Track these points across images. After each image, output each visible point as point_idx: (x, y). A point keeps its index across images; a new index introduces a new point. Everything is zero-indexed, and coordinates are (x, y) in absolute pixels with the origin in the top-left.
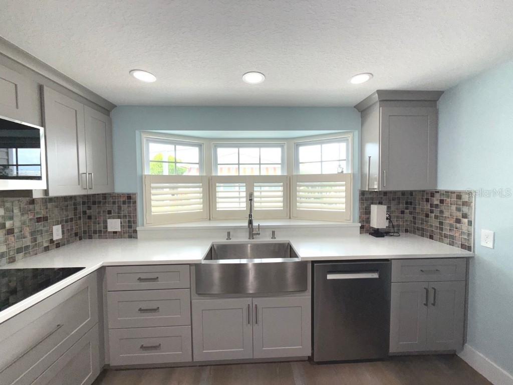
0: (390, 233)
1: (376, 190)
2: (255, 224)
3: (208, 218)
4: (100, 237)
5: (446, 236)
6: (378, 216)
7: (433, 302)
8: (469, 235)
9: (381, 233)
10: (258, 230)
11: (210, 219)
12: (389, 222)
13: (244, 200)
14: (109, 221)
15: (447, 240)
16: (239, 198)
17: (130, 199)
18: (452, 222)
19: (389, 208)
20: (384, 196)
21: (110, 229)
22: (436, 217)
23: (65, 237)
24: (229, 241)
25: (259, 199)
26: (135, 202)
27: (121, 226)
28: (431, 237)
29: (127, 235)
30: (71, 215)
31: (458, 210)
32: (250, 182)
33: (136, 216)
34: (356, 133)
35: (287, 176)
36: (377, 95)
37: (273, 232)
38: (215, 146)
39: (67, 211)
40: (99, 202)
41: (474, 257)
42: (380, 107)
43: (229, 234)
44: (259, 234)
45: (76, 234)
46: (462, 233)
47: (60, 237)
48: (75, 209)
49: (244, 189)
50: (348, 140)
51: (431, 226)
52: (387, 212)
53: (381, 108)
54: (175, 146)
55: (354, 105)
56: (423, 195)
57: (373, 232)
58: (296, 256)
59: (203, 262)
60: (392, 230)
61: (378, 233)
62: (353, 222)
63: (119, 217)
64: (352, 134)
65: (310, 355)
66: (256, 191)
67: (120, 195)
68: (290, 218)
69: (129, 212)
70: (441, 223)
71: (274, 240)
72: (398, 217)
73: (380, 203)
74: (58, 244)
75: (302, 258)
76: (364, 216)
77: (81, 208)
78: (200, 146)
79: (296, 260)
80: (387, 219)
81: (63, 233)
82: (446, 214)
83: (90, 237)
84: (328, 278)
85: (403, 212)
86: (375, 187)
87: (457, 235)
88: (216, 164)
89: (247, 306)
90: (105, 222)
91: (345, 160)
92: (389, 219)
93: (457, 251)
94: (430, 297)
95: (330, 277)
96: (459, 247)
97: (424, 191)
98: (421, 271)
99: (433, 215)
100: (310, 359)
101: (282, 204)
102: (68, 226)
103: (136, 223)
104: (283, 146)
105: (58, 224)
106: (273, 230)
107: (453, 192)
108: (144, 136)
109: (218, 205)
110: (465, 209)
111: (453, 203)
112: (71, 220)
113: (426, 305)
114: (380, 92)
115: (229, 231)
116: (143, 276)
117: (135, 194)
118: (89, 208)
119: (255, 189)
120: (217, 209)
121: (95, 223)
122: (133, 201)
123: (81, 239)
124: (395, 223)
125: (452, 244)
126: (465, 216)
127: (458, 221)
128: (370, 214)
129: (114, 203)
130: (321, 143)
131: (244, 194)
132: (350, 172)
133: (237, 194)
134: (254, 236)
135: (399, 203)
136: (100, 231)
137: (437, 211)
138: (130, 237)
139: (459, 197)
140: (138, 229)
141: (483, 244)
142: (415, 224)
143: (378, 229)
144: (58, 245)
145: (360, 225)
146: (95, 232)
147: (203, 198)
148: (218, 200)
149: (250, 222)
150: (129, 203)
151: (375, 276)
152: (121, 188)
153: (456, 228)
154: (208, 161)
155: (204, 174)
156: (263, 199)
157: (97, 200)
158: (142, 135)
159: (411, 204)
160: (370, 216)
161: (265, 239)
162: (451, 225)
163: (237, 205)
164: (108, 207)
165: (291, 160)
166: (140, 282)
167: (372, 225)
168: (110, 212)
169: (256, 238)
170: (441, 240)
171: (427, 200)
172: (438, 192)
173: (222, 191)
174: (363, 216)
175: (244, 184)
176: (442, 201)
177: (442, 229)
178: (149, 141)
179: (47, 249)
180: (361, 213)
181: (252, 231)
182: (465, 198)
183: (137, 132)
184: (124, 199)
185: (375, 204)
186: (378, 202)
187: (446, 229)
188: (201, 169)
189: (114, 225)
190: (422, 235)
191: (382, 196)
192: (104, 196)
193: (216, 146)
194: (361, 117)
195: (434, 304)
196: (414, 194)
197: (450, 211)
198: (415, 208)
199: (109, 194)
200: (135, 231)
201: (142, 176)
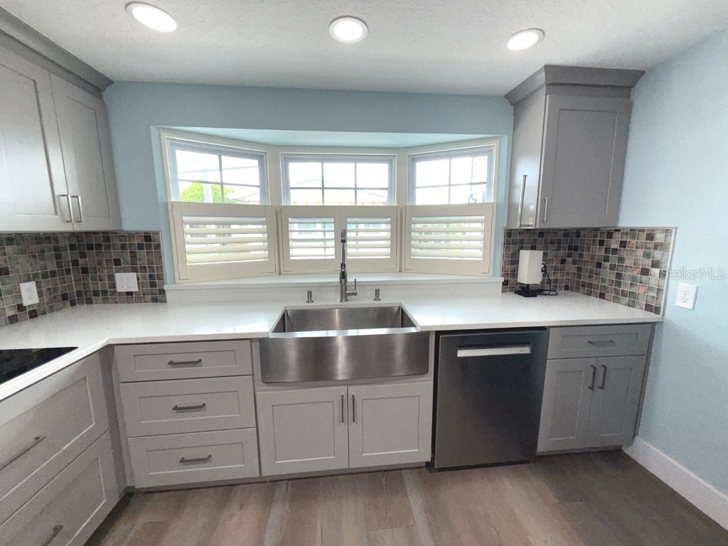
0: (543, 290)
1: (530, 228)
2: (350, 279)
3: (278, 272)
4: (105, 301)
5: (624, 294)
6: (530, 267)
7: (600, 385)
8: (659, 291)
9: (533, 291)
10: (354, 288)
11: (280, 274)
12: (544, 276)
13: (332, 244)
14: (117, 276)
15: (626, 300)
16: (324, 240)
17: (149, 241)
18: (636, 273)
19: (545, 254)
20: (539, 237)
21: (120, 289)
22: (612, 268)
23: (45, 301)
24: (310, 304)
25: (354, 243)
26: (158, 246)
27: (138, 283)
28: (602, 296)
29: (149, 297)
30: (51, 266)
31: (647, 255)
32: (341, 217)
33: (161, 268)
34: (506, 140)
35: (397, 208)
36: (544, 73)
37: (377, 292)
38: (285, 158)
39: (43, 258)
40: (99, 246)
41: (662, 322)
42: (546, 95)
43: (310, 293)
44: (356, 294)
45: (65, 297)
46: (650, 289)
47: (36, 300)
48: (58, 257)
49: (332, 227)
50: (491, 151)
51: (603, 280)
52: (543, 260)
53: (548, 96)
54: (220, 157)
55: (506, 93)
56: (595, 236)
57: (520, 289)
58: (411, 324)
59: (272, 336)
60: (547, 286)
61: (527, 292)
62: (493, 276)
63: (134, 270)
64: (498, 141)
65: (429, 459)
66: (352, 231)
67: (131, 235)
68: (400, 271)
69: (150, 262)
70: (619, 276)
71: (377, 302)
72: (556, 268)
73: (533, 248)
74: (34, 311)
75: (422, 327)
76: (510, 268)
77: (68, 256)
78: (260, 157)
79: (413, 330)
80: (542, 271)
81: (40, 294)
82: (628, 262)
83: (89, 301)
84: (458, 356)
85: (563, 262)
86: (531, 223)
87: (641, 291)
88: (288, 188)
89: (340, 397)
90: (112, 278)
91: (485, 183)
92: (544, 271)
93: (639, 315)
94: (598, 378)
95: (462, 353)
96: (642, 309)
97: (596, 230)
98: (589, 342)
99: (608, 264)
100: (429, 465)
101: (388, 251)
102: (48, 284)
103: (162, 279)
104: (392, 160)
105: (28, 280)
106: (378, 288)
107: (642, 230)
108: (166, 137)
109: (293, 252)
110: (657, 255)
111: (640, 246)
112: (53, 274)
113: (592, 388)
114: (549, 69)
115: (309, 290)
116: (176, 359)
117: (157, 233)
118: (83, 255)
119: (350, 227)
120: (291, 258)
121: (94, 279)
122: (154, 245)
123: (73, 304)
124: (552, 277)
125: (632, 305)
126: (656, 264)
127: (645, 272)
128: (518, 264)
129: (123, 247)
130: (449, 155)
131: (332, 235)
132: (492, 201)
133: (320, 235)
134: (349, 298)
135: (559, 248)
136: (105, 292)
137: (613, 259)
138: (155, 300)
139: (650, 236)
140: (165, 287)
141: (679, 303)
142: (580, 277)
143: (528, 285)
144: (33, 314)
145: (502, 279)
146: (96, 293)
147: (268, 240)
148: (292, 244)
149: (343, 276)
150: (149, 247)
151: (526, 350)
152: (132, 222)
153: (641, 282)
154: (273, 182)
155: (269, 203)
156: (360, 243)
157: (94, 243)
158: (162, 134)
159: (576, 248)
160: (518, 268)
161: (365, 301)
162: (634, 279)
163: (321, 251)
164: (114, 254)
165: (403, 183)
166: (173, 367)
167: (520, 280)
168: (117, 262)
169: (352, 300)
170: (616, 300)
171: (601, 243)
172: (619, 230)
173: (296, 229)
174: (507, 266)
175: (332, 220)
176: (623, 244)
177: (619, 284)
178: (175, 145)
179: (13, 320)
180: (505, 263)
181: (345, 290)
182: (659, 237)
183: (153, 130)
184: (140, 242)
185: (526, 249)
186: (530, 246)
187: (625, 284)
188: (263, 193)
189: (127, 281)
190: (589, 294)
191: (537, 238)
192: (106, 235)
193: (288, 159)
194: (515, 114)
195: (602, 388)
196: (582, 233)
197: (634, 258)
198: (581, 255)
199: (114, 233)
200: (162, 292)
201: (166, 204)
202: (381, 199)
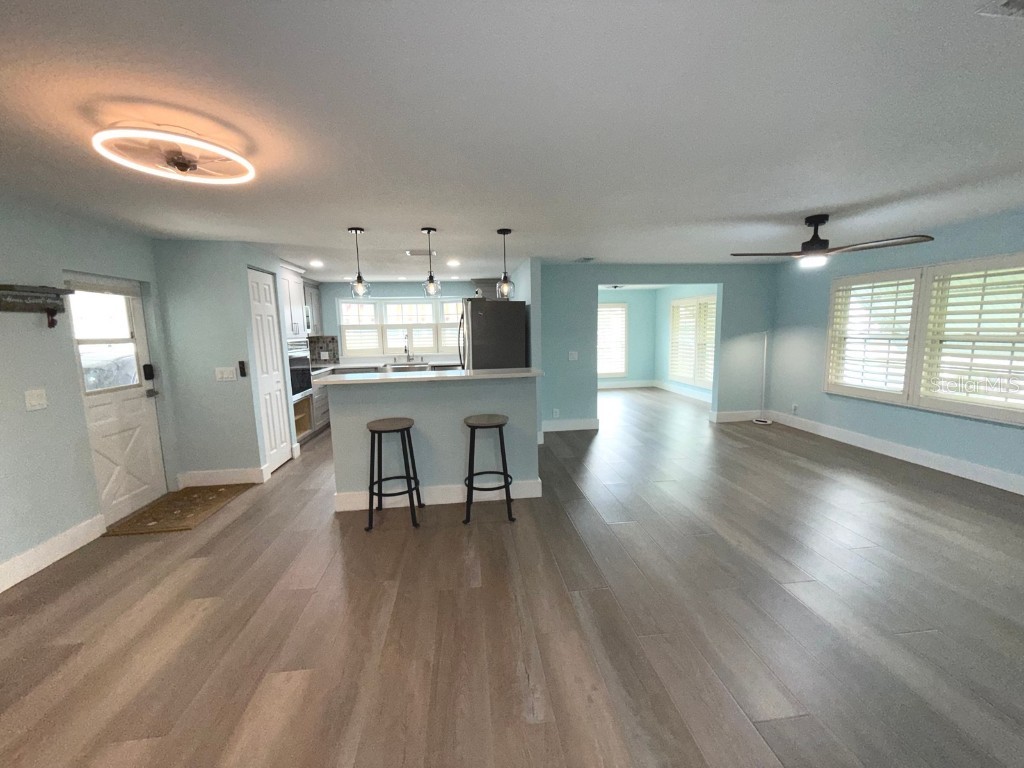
2: (411, 354)
4: (316, 363)
10: (412, 357)
11: (384, 353)
14: (322, 353)
16: (402, 338)
17: (333, 339)
21: (322, 358)
25: (416, 339)
26: (337, 342)
27: (329, 356)
29: (332, 362)
32: (410, 328)
33: (337, 350)
35: (436, 324)
37: (422, 358)
40: (315, 342)
43: (395, 359)
44: (413, 359)
49: (405, 333)
63: (329, 351)
67: (327, 337)
69: (334, 348)
75: (430, 365)
88: (387, 316)
90: (319, 354)
101: (432, 343)
103: (338, 354)
106: (422, 356)
108: (340, 301)
109: (389, 344)
117: (336, 337)
119: (414, 333)
122: (335, 341)
129: (324, 342)
131: (405, 336)
133: (400, 337)
136: (316, 359)
138: (335, 363)
140: (340, 357)
147: (378, 339)
148: (389, 340)
149: (406, 351)
150: (333, 342)
152: (328, 333)
154: (380, 313)
155: (378, 323)
156: (419, 340)
158: (338, 299)
164: (320, 345)
168: (321, 348)
169: (411, 362)
173: (390, 333)
175: (406, 330)
181: (409, 358)
183: (335, 298)
184: (330, 340)
188: (376, 319)
189: (325, 355)
192: (318, 338)
193: (386, 304)
199: (320, 337)
200: (338, 359)
201: (340, 326)
202: (430, 320)
